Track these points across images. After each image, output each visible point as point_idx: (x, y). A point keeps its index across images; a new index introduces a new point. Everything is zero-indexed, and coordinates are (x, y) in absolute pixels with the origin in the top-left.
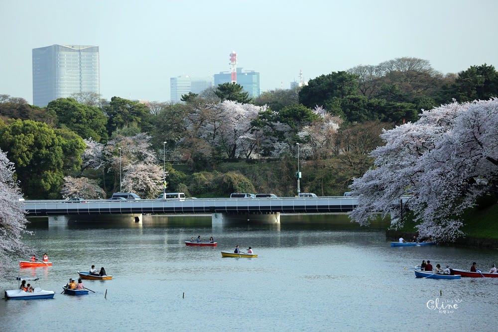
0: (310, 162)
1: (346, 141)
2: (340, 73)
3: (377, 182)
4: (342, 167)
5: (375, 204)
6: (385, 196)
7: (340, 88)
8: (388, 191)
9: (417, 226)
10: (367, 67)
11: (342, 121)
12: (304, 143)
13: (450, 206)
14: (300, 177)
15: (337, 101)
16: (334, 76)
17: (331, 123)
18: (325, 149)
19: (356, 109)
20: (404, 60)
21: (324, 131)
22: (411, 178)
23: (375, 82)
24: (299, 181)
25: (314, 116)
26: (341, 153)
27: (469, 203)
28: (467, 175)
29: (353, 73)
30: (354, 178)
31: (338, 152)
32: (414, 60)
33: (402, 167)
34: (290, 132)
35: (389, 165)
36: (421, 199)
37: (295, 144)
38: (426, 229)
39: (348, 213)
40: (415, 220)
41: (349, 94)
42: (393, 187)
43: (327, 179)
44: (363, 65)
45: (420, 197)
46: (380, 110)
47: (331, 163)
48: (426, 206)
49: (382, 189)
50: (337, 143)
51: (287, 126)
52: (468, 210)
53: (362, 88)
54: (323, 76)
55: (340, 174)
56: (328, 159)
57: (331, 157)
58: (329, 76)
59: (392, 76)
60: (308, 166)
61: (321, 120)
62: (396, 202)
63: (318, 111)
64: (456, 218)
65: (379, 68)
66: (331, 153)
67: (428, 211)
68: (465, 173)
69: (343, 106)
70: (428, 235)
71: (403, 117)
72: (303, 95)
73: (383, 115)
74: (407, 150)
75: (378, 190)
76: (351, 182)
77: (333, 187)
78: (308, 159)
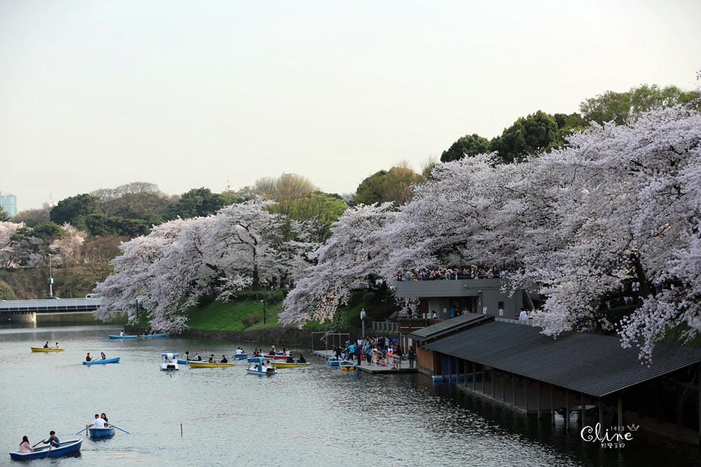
0: (60, 270)
1: (90, 252)
2: (84, 195)
3: (116, 285)
4: (87, 274)
5: (115, 304)
6: (124, 297)
7: (84, 208)
8: (126, 293)
9: (150, 322)
10: (106, 190)
11: (86, 235)
12: (55, 254)
13: (177, 304)
14: (52, 282)
15: (82, 219)
16: (79, 197)
17: (78, 237)
18: (72, 258)
19: (98, 225)
20: (137, 184)
21: (71, 244)
22: (145, 282)
23: (113, 202)
24: (51, 286)
25: (63, 231)
26: (86, 262)
27: (192, 301)
28: (190, 279)
29: (95, 195)
30: (97, 283)
31: (83, 261)
32: (145, 184)
33: (137, 273)
34: (43, 245)
35: (126, 271)
36: (153, 299)
37: (47, 255)
38: (158, 324)
39: (93, 312)
40: (148, 317)
41: (92, 212)
42: (130, 289)
43: (75, 284)
44: (103, 189)
45: (152, 298)
46: (118, 225)
47: (78, 270)
48: (157, 305)
49: (121, 291)
50: (83, 254)
51: (41, 240)
52: (191, 308)
53: (102, 207)
54: (70, 198)
55: (86, 279)
56: (75, 268)
57: (77, 265)
58: (75, 198)
59: (127, 197)
60: (59, 273)
61: (69, 235)
62: (132, 302)
63: (67, 227)
64: (181, 314)
65: (117, 191)
66: (78, 263)
67: (158, 309)
68: (188, 278)
69: (87, 223)
70: (159, 329)
71: (137, 232)
72: (54, 214)
73: (120, 230)
74: (140, 258)
75: (118, 292)
76: (95, 286)
77: (80, 290)
78: (58, 267)
